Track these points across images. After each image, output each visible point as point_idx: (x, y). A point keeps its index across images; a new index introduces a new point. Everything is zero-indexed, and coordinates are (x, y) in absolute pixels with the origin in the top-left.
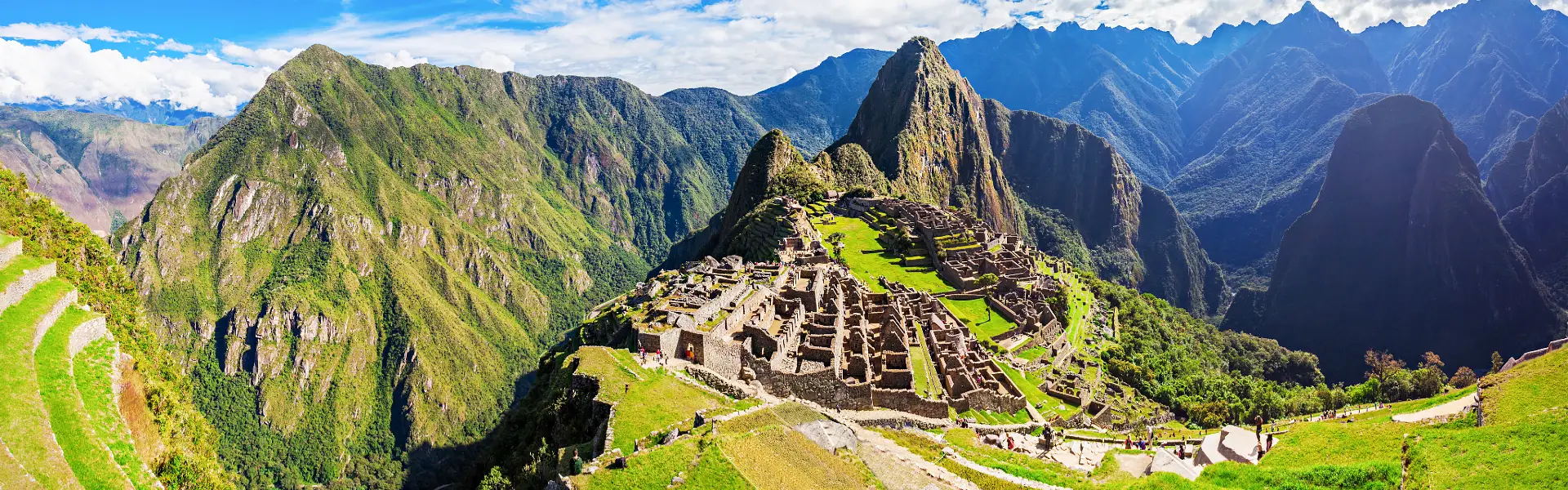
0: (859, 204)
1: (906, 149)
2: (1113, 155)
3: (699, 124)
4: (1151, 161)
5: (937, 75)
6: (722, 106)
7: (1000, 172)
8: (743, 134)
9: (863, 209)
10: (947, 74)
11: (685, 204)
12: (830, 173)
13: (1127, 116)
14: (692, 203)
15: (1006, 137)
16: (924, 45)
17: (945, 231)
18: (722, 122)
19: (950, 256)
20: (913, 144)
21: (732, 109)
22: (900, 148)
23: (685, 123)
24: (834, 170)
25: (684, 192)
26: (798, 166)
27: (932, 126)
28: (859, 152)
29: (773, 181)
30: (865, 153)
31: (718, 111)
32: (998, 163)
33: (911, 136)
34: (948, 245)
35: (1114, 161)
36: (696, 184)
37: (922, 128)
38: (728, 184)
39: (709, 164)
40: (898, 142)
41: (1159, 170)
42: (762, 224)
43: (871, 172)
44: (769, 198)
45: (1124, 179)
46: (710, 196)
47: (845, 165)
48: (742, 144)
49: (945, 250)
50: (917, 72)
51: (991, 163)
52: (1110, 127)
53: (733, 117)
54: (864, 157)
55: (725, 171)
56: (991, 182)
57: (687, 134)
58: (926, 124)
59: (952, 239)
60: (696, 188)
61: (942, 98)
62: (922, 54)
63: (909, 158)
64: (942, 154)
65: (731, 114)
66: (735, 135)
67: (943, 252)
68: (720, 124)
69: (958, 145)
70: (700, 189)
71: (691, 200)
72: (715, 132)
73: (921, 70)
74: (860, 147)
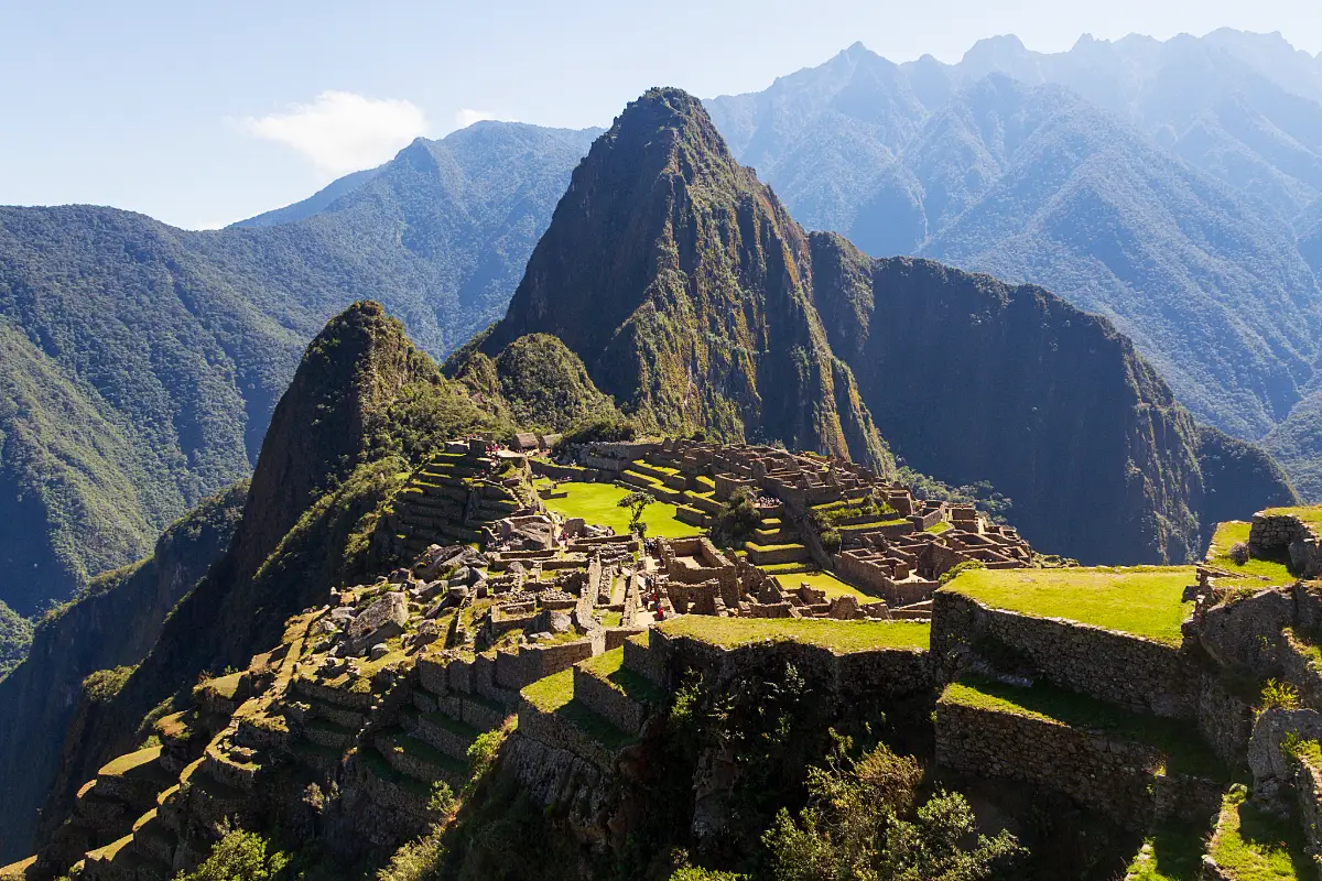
0: (605, 456)
1: (653, 347)
2: (1126, 356)
3: (76, 304)
4: (1220, 376)
5: (710, 179)
6: (141, 258)
7: (855, 396)
8: (207, 326)
9: (616, 465)
10: (731, 176)
11: (57, 511)
12: (497, 400)
13: (1152, 264)
14: (77, 510)
15: (864, 320)
16: (678, 108)
17: (830, 495)
18: (145, 298)
19: (847, 541)
20: (668, 335)
21: (171, 265)
22: (640, 344)
23: (32, 302)
24: (506, 393)
25: (50, 484)
26: (427, 385)
27: (705, 296)
28: (558, 353)
29: (376, 423)
30: (570, 354)
31: (130, 269)
32: (851, 376)
33: (661, 317)
34: (839, 521)
35: (1130, 372)
36: (85, 460)
37: (684, 301)
38: (177, 454)
39: (117, 405)
40: (634, 332)
41: (1239, 400)
42: (428, 500)
43: (587, 397)
44: (371, 459)
45: (1155, 415)
46: (130, 489)
47: (529, 383)
48: (208, 353)
49: (836, 529)
50: (667, 170)
51: (836, 376)
52: (1106, 294)
53: (176, 285)
54: (570, 365)
55: (168, 423)
56: (835, 418)
57: (42, 331)
58: (692, 291)
59: (846, 507)
60: (85, 470)
61: (722, 230)
62: (674, 129)
63: (659, 365)
64: (728, 357)
65: (170, 279)
66: (185, 332)
67: (833, 534)
68: (139, 302)
69: (761, 336)
70: (101, 473)
71: (75, 502)
72: (128, 323)
73: (673, 167)
74: (557, 342)
